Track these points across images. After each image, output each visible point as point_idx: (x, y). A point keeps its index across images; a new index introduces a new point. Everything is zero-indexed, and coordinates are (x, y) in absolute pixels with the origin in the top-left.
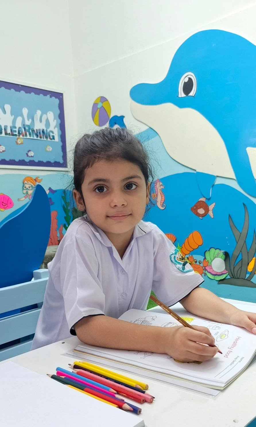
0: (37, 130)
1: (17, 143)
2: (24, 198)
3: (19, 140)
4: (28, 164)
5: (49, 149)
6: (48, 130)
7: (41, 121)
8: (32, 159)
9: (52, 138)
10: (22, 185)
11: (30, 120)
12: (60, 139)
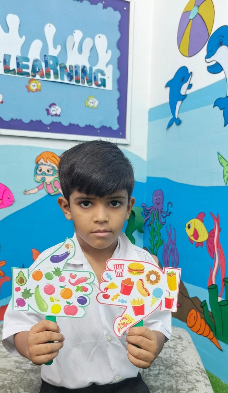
0: (70, 67)
1: (28, 87)
2: (37, 190)
3: (33, 83)
4: (48, 128)
5: (94, 102)
6: (94, 69)
7: (80, 50)
8: (56, 120)
9: (100, 82)
10: (34, 165)
11: (59, 48)
12: (116, 86)
